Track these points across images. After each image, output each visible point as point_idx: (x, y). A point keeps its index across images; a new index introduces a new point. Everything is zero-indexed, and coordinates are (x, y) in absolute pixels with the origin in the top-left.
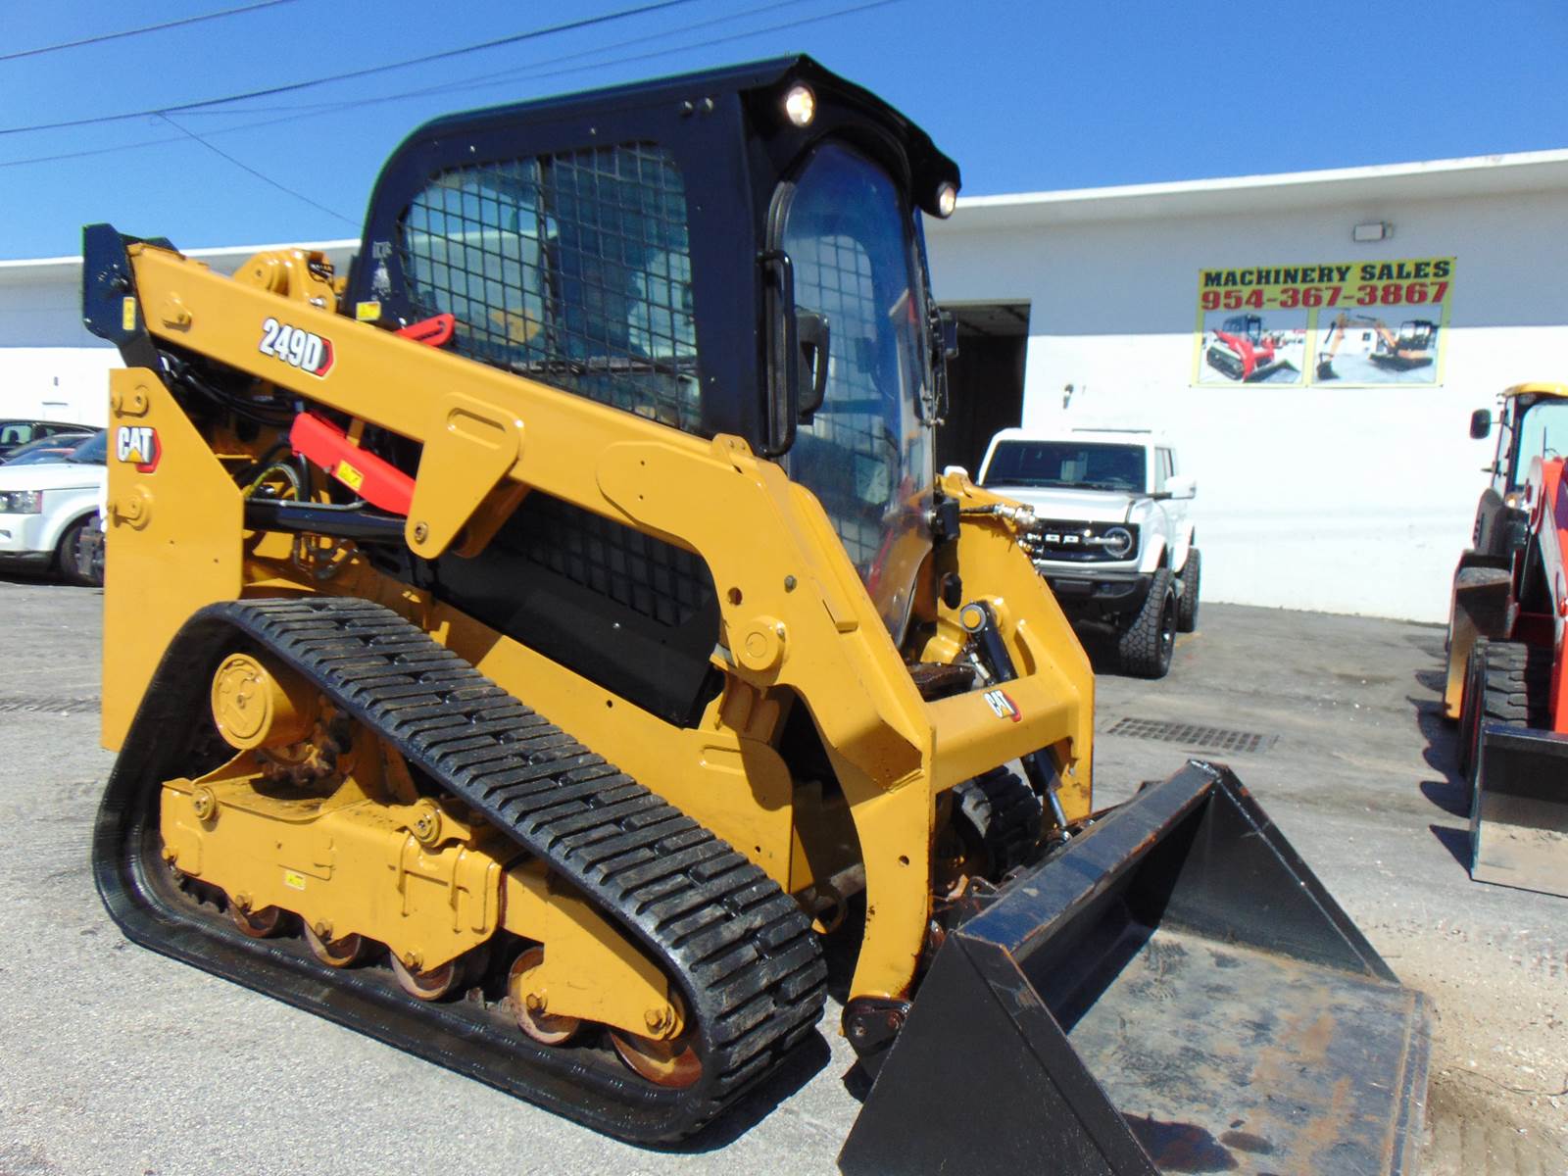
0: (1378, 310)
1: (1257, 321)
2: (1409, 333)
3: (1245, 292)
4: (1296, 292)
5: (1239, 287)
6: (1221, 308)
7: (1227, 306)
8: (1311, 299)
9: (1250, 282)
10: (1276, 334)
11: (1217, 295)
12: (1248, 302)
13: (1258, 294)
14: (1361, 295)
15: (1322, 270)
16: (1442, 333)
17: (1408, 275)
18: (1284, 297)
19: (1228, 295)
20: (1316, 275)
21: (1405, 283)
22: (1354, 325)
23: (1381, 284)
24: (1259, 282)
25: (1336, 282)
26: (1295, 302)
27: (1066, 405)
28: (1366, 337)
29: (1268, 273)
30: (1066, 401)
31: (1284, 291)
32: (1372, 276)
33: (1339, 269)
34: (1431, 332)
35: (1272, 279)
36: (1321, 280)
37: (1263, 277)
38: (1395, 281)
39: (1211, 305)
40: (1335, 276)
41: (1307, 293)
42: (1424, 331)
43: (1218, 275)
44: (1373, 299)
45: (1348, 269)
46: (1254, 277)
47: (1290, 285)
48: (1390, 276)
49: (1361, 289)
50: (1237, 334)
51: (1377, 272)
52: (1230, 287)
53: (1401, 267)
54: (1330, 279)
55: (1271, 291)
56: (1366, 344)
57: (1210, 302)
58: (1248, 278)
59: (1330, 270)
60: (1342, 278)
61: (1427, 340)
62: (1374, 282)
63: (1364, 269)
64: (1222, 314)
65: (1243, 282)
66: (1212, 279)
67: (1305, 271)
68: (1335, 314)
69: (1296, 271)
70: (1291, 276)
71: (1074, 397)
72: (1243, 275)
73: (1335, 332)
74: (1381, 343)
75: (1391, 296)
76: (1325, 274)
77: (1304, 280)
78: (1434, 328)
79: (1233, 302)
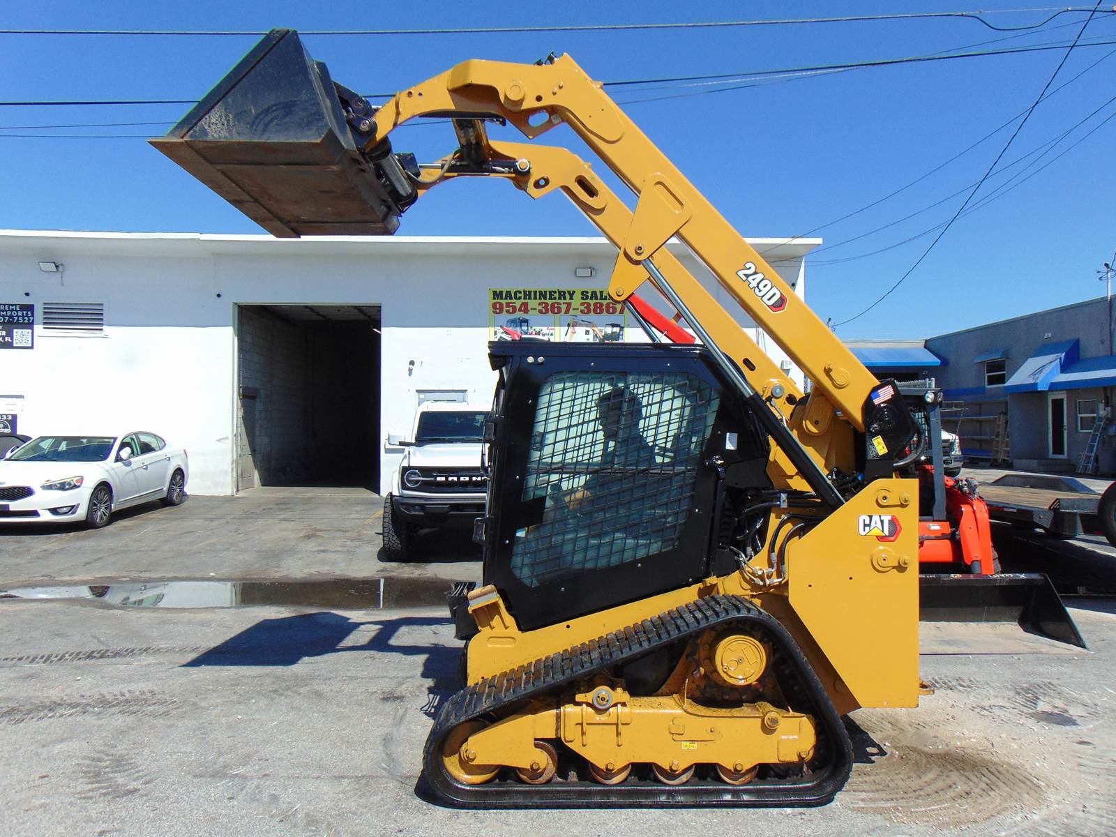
0: (591, 317)
1: (526, 321)
2: (609, 330)
3: (518, 303)
4: (547, 304)
5: (514, 300)
6: (504, 312)
7: (508, 312)
8: (555, 309)
9: (520, 298)
10: (538, 329)
11: (501, 305)
12: (520, 310)
13: (525, 305)
14: (582, 308)
15: (560, 292)
16: (625, 329)
17: (606, 298)
18: (540, 307)
19: (508, 305)
20: (557, 295)
21: (605, 302)
22: (580, 325)
23: (592, 302)
24: (525, 298)
25: (568, 300)
26: (547, 311)
27: (410, 374)
28: (587, 332)
29: (530, 292)
30: (410, 371)
31: (540, 304)
32: (587, 298)
33: (569, 292)
34: (620, 331)
35: (533, 297)
36: (560, 298)
37: (528, 295)
38: (599, 301)
39: (498, 311)
40: (567, 296)
41: (553, 305)
42: (616, 330)
43: (501, 292)
44: (589, 311)
45: (574, 292)
46: (522, 295)
47: (543, 300)
48: (596, 299)
49: (582, 304)
50: (515, 329)
51: (589, 295)
52: (509, 301)
53: (602, 293)
54: (565, 298)
55: (533, 303)
56: (587, 336)
57: (498, 309)
58: (518, 295)
59: (565, 293)
60: (571, 298)
61: (619, 335)
62: (588, 301)
63: (582, 293)
64: (505, 317)
65: (516, 298)
66: (497, 295)
67: (550, 292)
68: (569, 319)
69: (546, 292)
70: (543, 295)
71: (414, 368)
72: (515, 293)
73: (571, 329)
74: (596, 336)
75: (598, 309)
76: (562, 295)
77: (550, 298)
78: (622, 328)
79: (511, 309)
